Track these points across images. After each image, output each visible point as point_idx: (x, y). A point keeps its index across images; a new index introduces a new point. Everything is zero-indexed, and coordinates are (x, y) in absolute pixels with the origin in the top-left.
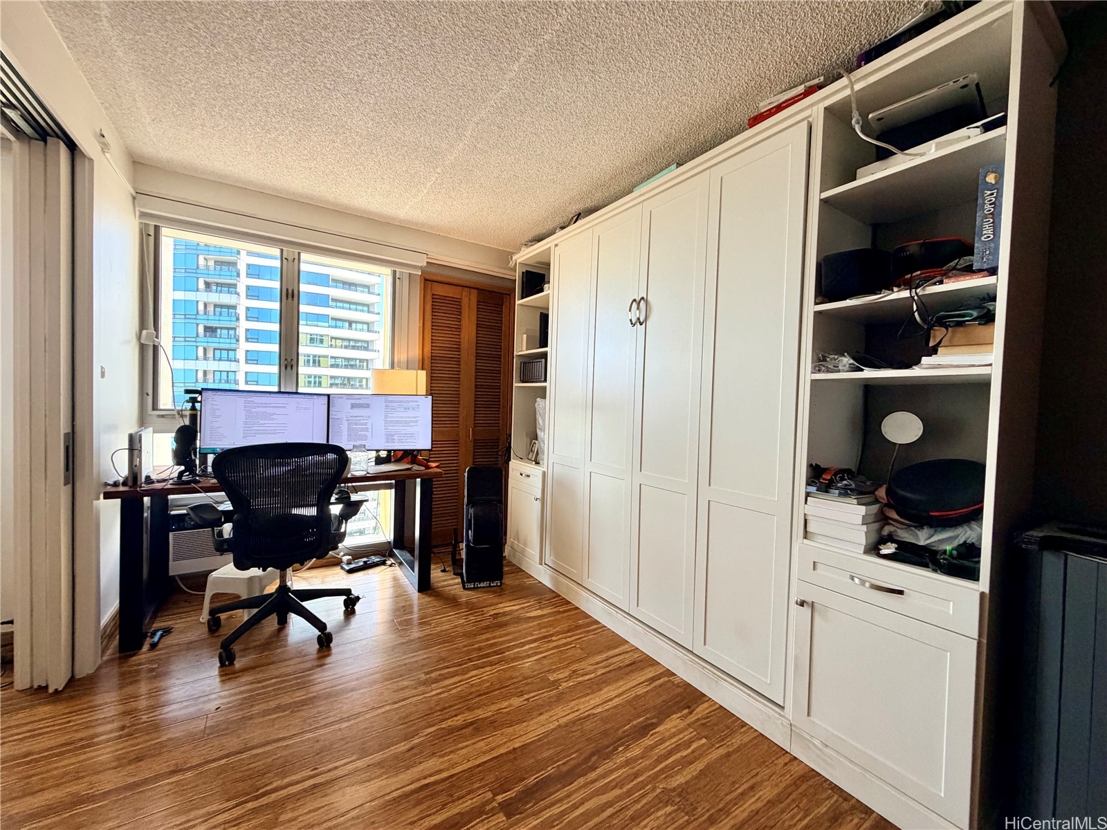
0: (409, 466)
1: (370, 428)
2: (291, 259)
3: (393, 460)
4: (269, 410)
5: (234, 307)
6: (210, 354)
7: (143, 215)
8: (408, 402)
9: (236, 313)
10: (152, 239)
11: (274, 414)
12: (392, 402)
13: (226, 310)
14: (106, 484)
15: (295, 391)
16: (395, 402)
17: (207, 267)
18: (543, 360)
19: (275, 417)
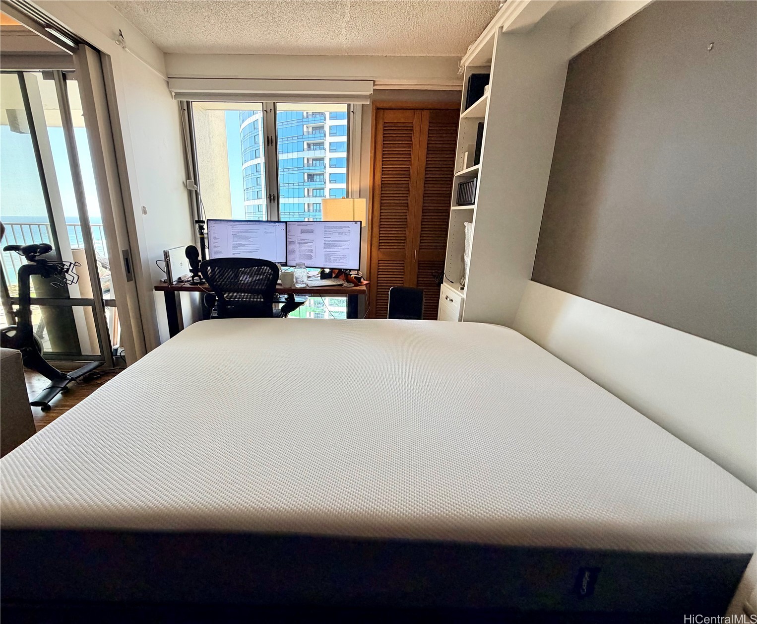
1: (314, 249)
2: (269, 110)
4: (247, 235)
5: (323, 159)
7: (178, 95)
8: (341, 227)
9: (324, 163)
10: (186, 112)
11: (251, 237)
12: (329, 227)
13: (319, 162)
16: (332, 228)
18: (476, 179)
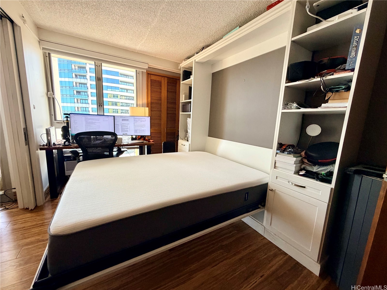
0: (143, 141)
1: (129, 128)
2: (98, 66)
3: (137, 139)
4: (94, 121)
5: (86, 84)
6: (79, 101)
7: (43, 49)
8: (142, 119)
9: (87, 86)
10: (48, 58)
12: (136, 119)
13: (83, 85)
14: (40, 145)
15: (103, 114)
16: (137, 119)
17: (75, 69)
18: (190, 104)
19: (96, 123)
